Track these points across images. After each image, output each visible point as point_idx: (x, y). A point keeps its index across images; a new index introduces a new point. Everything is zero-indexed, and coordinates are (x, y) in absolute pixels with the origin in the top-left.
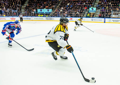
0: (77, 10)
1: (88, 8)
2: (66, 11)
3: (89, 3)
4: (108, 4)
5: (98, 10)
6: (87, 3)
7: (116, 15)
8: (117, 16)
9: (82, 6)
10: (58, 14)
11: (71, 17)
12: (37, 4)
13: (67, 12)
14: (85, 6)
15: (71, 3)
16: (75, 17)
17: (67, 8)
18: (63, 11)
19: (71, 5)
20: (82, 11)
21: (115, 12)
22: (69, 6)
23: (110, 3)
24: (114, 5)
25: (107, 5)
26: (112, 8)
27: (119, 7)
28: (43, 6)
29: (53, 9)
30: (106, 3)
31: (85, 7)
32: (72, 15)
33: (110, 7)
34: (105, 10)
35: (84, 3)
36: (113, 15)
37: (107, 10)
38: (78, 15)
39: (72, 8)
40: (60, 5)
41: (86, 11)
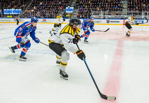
0: (51, 9)
1: (65, 8)
2: (38, 11)
3: (65, 2)
4: (87, 3)
5: (76, 10)
6: (63, 2)
7: (96, 15)
8: (98, 16)
9: (57, 6)
10: (29, 14)
11: (45, 18)
12: (4, 3)
13: (39, 13)
14: (60, 5)
15: (44, 2)
16: (49, 18)
17: (39, 7)
18: (35, 12)
19: (44, 5)
20: (57, 11)
21: (95, 12)
22: (42, 5)
23: (90, 2)
24: (94, 5)
25: (86, 5)
26: (92, 7)
27: (100, 6)
28: (10, 6)
29: (22, 8)
30: (85, 2)
31: (60, 7)
32: (45, 15)
33: (90, 6)
34: (84, 9)
35: (59, 2)
36: (93, 16)
37: (86, 9)
38: (53, 16)
39: (45, 8)
40: (32, 5)
41: (62, 11)
